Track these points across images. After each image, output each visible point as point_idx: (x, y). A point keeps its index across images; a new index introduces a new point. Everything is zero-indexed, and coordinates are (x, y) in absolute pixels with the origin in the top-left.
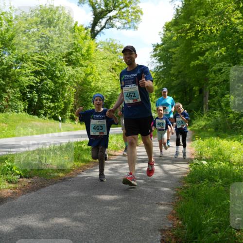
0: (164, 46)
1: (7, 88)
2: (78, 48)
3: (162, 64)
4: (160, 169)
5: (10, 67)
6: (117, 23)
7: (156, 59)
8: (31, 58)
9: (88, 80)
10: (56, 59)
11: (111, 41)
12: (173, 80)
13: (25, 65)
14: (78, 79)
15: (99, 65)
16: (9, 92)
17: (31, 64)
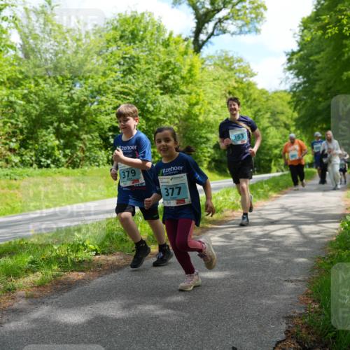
0: (302, 53)
1: (81, 133)
2: (175, 68)
3: (302, 80)
4: (295, 232)
5: (84, 104)
6: (230, 26)
7: (292, 73)
8: (111, 88)
9: (193, 112)
10: (146, 86)
11: (224, 54)
12: (320, 102)
13: (104, 99)
14: (178, 112)
15: (209, 90)
16: (84, 138)
17: (112, 97)
